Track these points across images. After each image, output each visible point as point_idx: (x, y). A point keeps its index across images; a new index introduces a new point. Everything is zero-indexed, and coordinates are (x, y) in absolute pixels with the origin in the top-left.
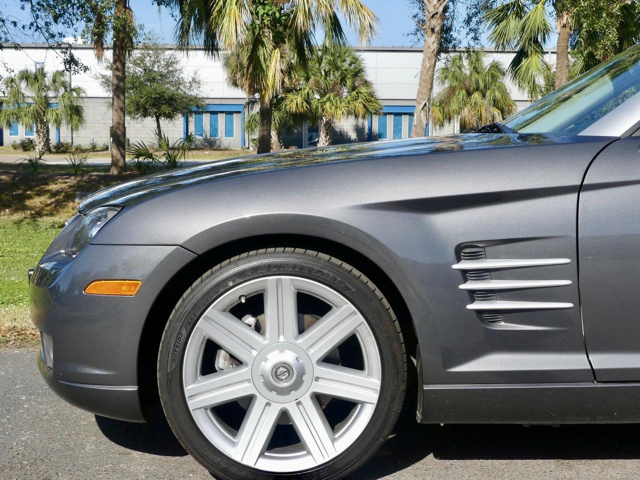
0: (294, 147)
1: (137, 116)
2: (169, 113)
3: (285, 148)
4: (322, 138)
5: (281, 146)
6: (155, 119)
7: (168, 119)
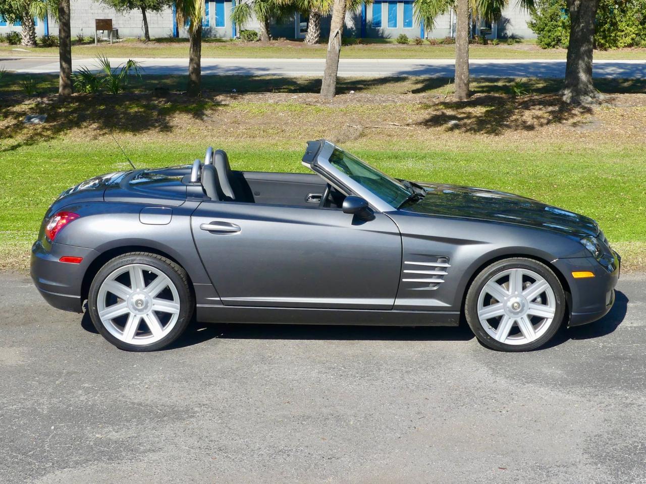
0: (282, 39)
1: (122, 8)
2: (154, 6)
3: (273, 39)
4: (310, 30)
5: (270, 38)
6: (141, 10)
7: (155, 11)
